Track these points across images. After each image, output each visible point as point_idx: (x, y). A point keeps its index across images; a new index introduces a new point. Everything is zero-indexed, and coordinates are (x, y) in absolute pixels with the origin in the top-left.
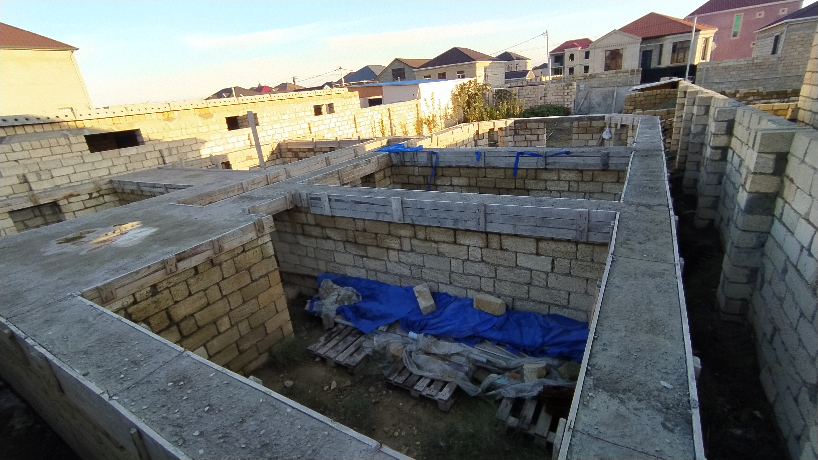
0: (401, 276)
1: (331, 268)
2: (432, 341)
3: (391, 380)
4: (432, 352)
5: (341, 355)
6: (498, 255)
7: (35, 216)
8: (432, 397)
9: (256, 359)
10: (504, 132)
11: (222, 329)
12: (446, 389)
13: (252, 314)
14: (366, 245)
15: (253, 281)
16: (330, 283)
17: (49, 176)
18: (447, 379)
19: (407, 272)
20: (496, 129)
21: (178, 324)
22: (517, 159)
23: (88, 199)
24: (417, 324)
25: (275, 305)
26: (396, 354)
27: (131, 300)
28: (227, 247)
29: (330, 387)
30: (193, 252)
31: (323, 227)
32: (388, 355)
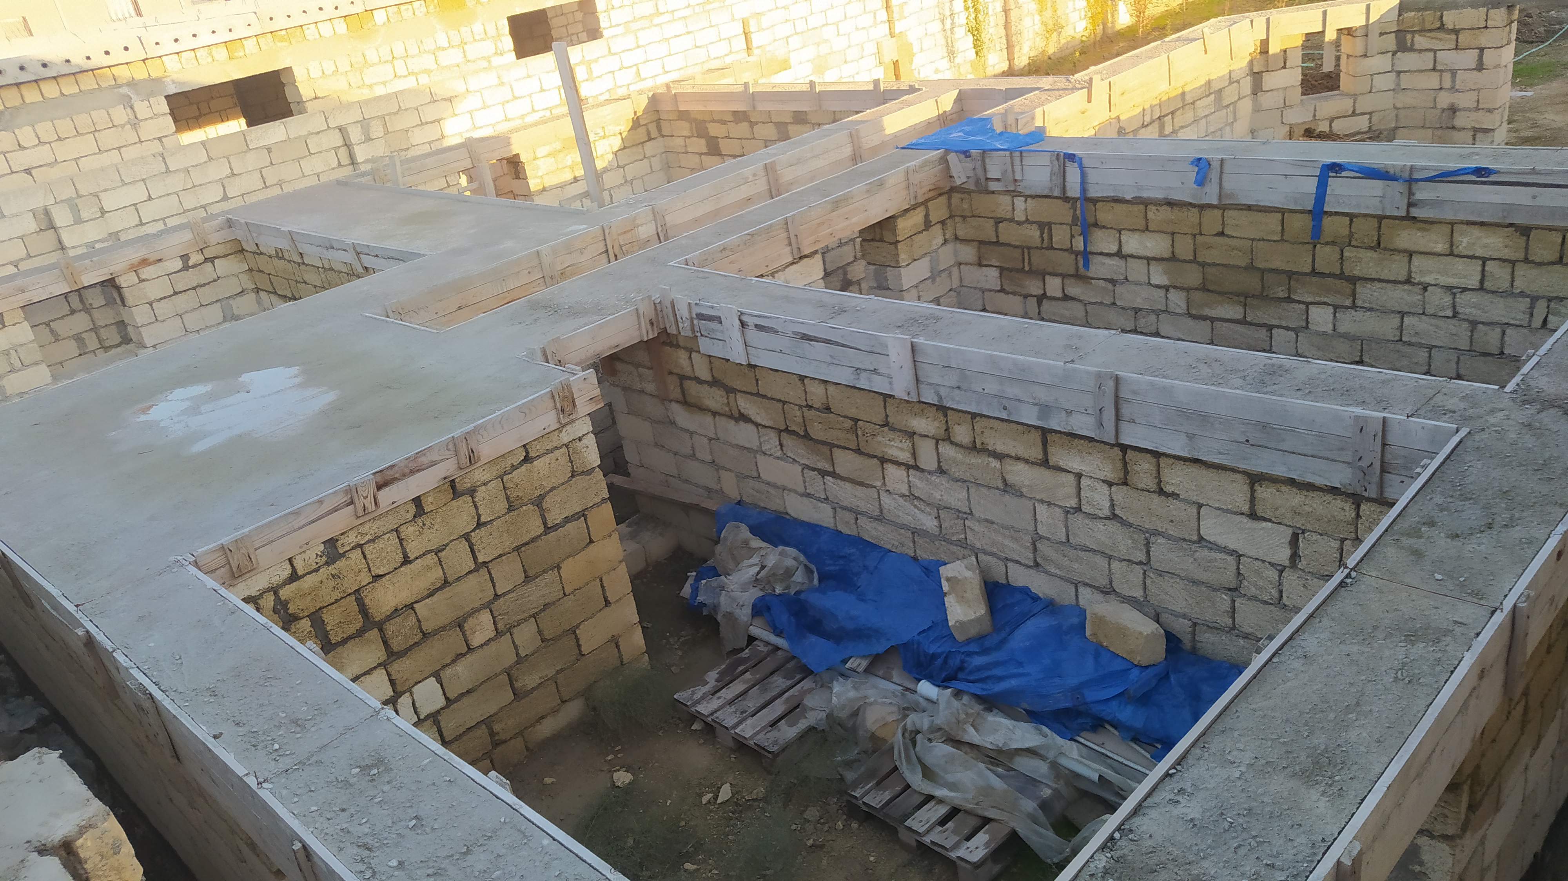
0: (916, 532)
1: (750, 492)
2: (970, 711)
3: (855, 797)
4: (966, 738)
5: (749, 721)
6: (1153, 507)
7: (73, 312)
8: (943, 852)
9: (555, 711)
10: (1359, 43)
11: (477, 640)
12: (982, 838)
13: (546, 606)
14: (832, 446)
15: (547, 529)
16: (744, 532)
17: (95, 212)
18: (990, 814)
19: (929, 523)
20: (1330, 35)
21: (380, 626)
22: (1322, 185)
23: (179, 271)
24: (939, 661)
25: (602, 587)
26: (879, 734)
27: (287, 572)
28: (487, 451)
29: (716, 797)
30: (412, 465)
31: (730, 391)
32: (861, 733)
